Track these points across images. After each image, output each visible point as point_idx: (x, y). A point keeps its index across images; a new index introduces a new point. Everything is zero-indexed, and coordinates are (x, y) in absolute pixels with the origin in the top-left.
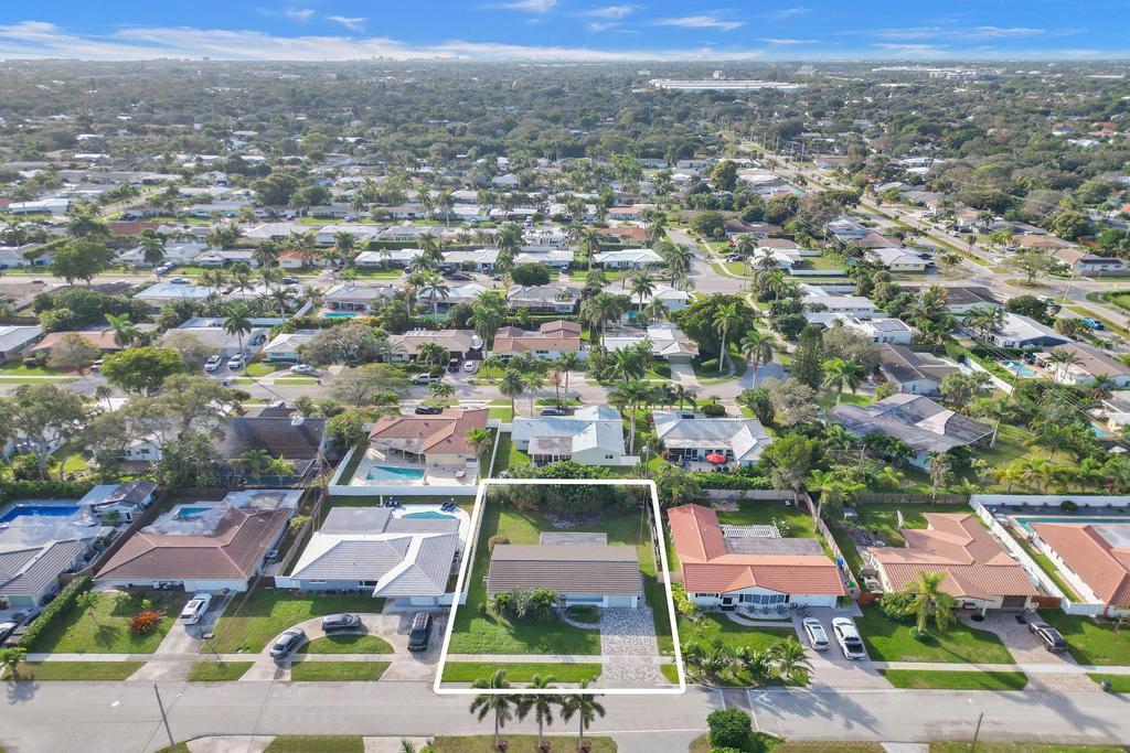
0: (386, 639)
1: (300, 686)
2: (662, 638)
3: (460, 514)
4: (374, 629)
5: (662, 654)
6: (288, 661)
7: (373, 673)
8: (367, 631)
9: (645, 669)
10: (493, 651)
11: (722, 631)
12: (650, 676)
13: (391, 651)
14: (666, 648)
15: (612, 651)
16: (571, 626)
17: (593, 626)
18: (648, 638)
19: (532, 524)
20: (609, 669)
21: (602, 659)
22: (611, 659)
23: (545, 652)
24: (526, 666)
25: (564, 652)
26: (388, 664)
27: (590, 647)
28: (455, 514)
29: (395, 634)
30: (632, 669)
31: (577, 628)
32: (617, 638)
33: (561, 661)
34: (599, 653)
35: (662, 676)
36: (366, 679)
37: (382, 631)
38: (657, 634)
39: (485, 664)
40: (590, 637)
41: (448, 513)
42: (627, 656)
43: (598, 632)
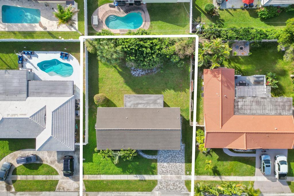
0: (53, 166)
1: (20, 194)
2: (188, 164)
3: (73, 61)
4: (45, 160)
5: (186, 174)
6: (10, 180)
7: (52, 186)
8: (42, 161)
9: (178, 184)
10: (105, 173)
11: (219, 160)
12: (179, 187)
13: (57, 174)
14: (188, 171)
15: (163, 173)
16: (143, 158)
17: (154, 157)
18: (180, 164)
19: (119, 72)
20: (161, 183)
21: (158, 177)
22: (162, 177)
23: (131, 173)
24: (122, 182)
25: (140, 173)
26: (57, 181)
27: (152, 171)
28: (70, 62)
29: (56, 163)
30: (172, 183)
31: (146, 159)
32: (165, 164)
33: (139, 179)
34: (157, 174)
35: (185, 187)
36: (50, 190)
37: (49, 161)
38: (185, 162)
39: (103, 181)
40: (153, 164)
41: (66, 61)
42: (169, 175)
43: (156, 161)
